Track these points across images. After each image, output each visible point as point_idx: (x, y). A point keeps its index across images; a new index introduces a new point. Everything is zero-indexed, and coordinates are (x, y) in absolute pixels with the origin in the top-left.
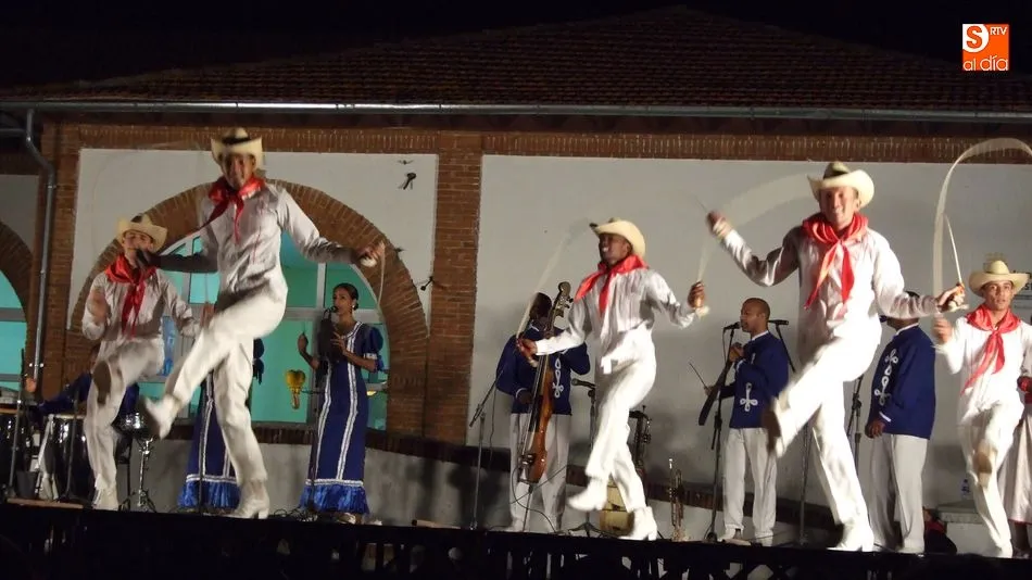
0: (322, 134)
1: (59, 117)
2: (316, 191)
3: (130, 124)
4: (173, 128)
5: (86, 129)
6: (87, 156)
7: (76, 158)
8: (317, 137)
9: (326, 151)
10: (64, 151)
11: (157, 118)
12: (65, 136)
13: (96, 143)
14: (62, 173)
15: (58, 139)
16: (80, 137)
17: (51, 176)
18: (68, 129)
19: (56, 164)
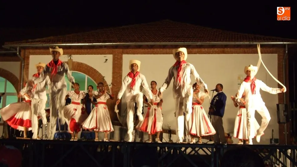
1: (25, 48)
2: (84, 64)
5: (31, 51)
6: (31, 57)
7: (29, 57)
8: (85, 51)
9: (87, 54)
10: (26, 56)
13: (33, 54)
14: (25, 61)
15: (25, 53)
16: (30, 53)
17: (23, 62)
18: (27, 51)
19: (24, 59)
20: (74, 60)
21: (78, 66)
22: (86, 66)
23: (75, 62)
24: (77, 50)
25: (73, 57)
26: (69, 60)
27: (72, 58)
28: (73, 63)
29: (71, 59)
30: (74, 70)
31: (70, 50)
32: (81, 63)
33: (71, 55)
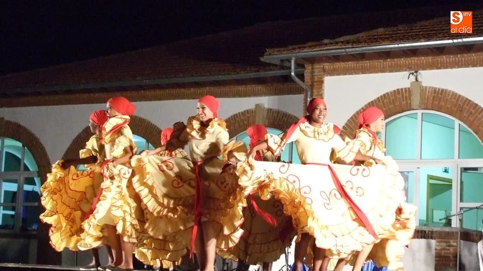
0: (452, 58)
1: (312, 60)
2: (450, 91)
3: (348, 61)
4: (371, 61)
5: (327, 66)
6: (329, 81)
7: (322, 82)
8: (450, 60)
9: (454, 68)
10: (316, 79)
11: (362, 56)
12: (316, 71)
13: (332, 73)
14: (315, 91)
15: (312, 72)
16: (324, 70)
17: (309, 93)
18: (317, 66)
19: (312, 86)
20: (424, 84)
21: (434, 97)
22: (454, 95)
23: (426, 87)
24: (430, 58)
25: (421, 77)
26: (412, 83)
27: (419, 79)
28: (423, 90)
29: (417, 80)
30: (425, 109)
31: (414, 60)
32: (443, 90)
33: (416, 72)
